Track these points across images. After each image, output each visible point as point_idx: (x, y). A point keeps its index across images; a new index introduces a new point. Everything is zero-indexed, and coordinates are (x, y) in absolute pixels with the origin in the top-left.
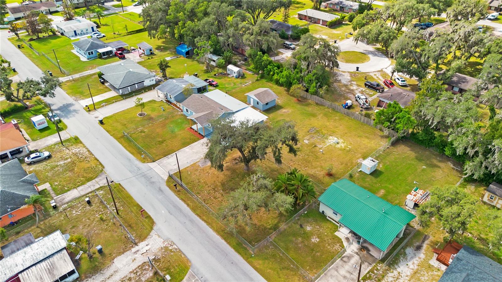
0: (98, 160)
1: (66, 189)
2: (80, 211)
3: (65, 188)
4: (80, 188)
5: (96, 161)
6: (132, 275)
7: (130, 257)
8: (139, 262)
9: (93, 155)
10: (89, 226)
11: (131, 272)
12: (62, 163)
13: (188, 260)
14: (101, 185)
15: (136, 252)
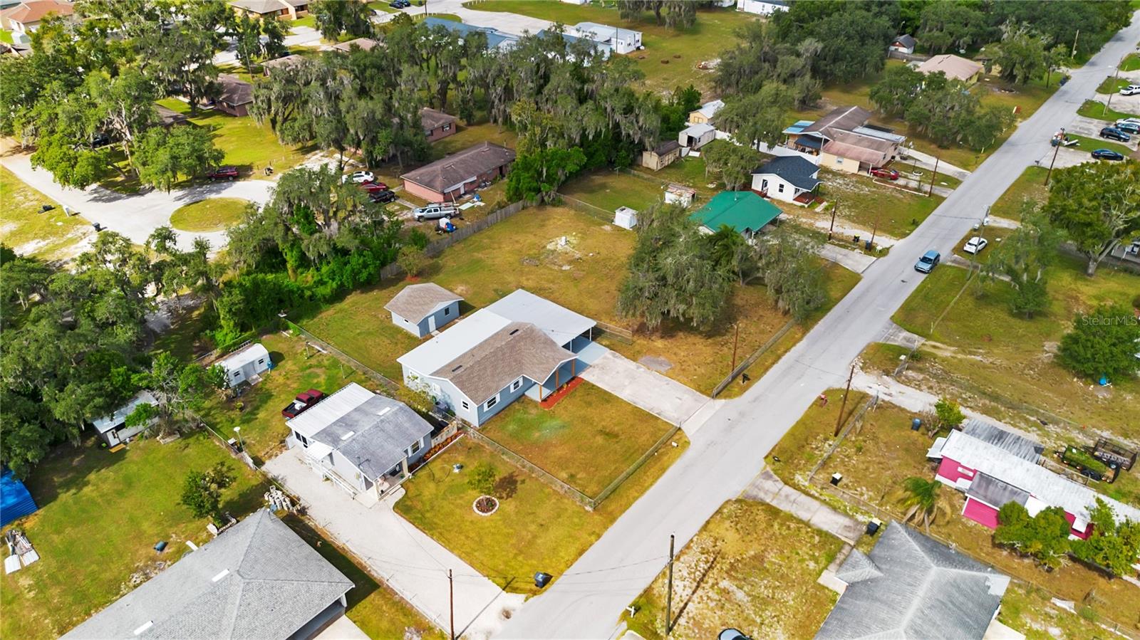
0: (708, 522)
1: (817, 539)
2: (859, 489)
3: (816, 542)
4: (804, 516)
5: (711, 526)
6: (924, 387)
7: (901, 398)
8: (903, 388)
9: (691, 541)
10: (879, 463)
11: (921, 390)
12: (740, 595)
13: (868, 346)
14: (781, 484)
15: (890, 395)
